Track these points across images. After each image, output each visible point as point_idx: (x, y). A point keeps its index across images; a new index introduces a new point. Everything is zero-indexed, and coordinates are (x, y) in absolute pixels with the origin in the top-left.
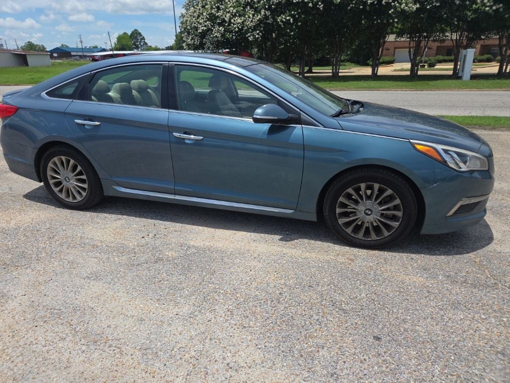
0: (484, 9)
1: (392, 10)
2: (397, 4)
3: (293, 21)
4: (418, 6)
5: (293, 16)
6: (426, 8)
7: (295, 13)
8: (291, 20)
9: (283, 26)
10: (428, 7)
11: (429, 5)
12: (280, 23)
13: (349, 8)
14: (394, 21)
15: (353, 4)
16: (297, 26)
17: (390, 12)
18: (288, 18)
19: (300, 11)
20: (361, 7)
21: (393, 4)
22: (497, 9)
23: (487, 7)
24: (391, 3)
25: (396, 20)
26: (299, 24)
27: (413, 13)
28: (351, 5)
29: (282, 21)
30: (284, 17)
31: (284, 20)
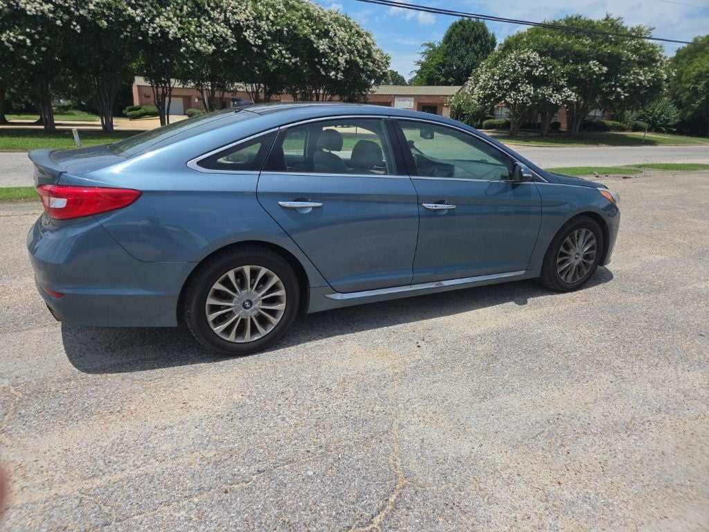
0: (284, 61)
1: (184, 49)
2: (189, 42)
3: (31, 42)
4: (214, 47)
5: (30, 36)
6: (223, 51)
7: (33, 31)
8: (28, 41)
9: (12, 49)
10: (226, 51)
11: (226, 48)
12: (6, 44)
13: (122, 36)
14: (188, 62)
15: (127, 32)
16: (39, 51)
17: (182, 50)
18: (21, 38)
19: (39, 29)
20: (140, 38)
21: (182, 40)
22: (296, 62)
23: (286, 58)
24: (180, 39)
25: (191, 62)
26: (43, 49)
27: (209, 55)
28: (125, 33)
29: (9, 41)
30: (12, 34)
31: (14, 40)
